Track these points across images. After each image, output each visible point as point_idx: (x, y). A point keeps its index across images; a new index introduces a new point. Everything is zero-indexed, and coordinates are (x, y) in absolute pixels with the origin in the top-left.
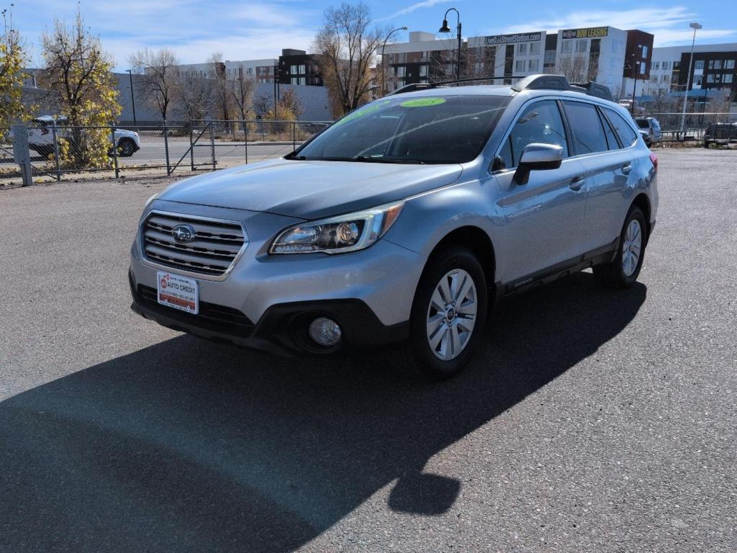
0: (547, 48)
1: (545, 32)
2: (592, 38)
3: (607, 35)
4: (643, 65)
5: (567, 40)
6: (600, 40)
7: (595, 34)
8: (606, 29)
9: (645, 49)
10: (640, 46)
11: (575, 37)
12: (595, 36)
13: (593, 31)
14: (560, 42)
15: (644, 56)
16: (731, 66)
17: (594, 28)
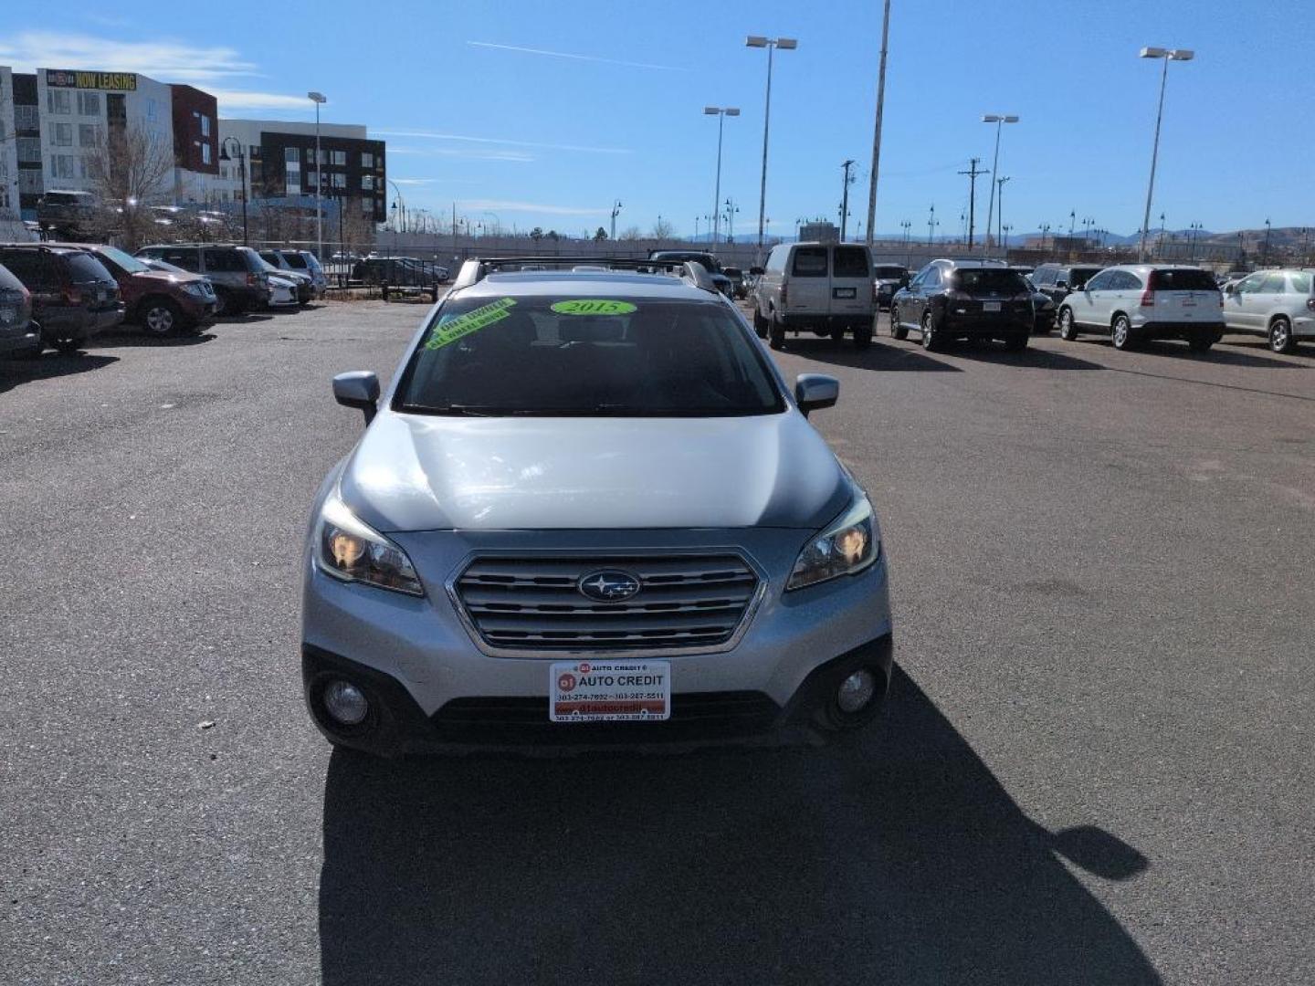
0: (17, 101)
1: (10, 68)
2: (108, 92)
3: (135, 89)
4: (206, 149)
5: (56, 88)
6: (123, 96)
7: (112, 84)
8: (133, 78)
9: (205, 120)
10: (196, 115)
11: (74, 85)
12: (112, 88)
13: (108, 78)
14: (43, 91)
15: (205, 133)
16: (341, 161)
17: (109, 74)
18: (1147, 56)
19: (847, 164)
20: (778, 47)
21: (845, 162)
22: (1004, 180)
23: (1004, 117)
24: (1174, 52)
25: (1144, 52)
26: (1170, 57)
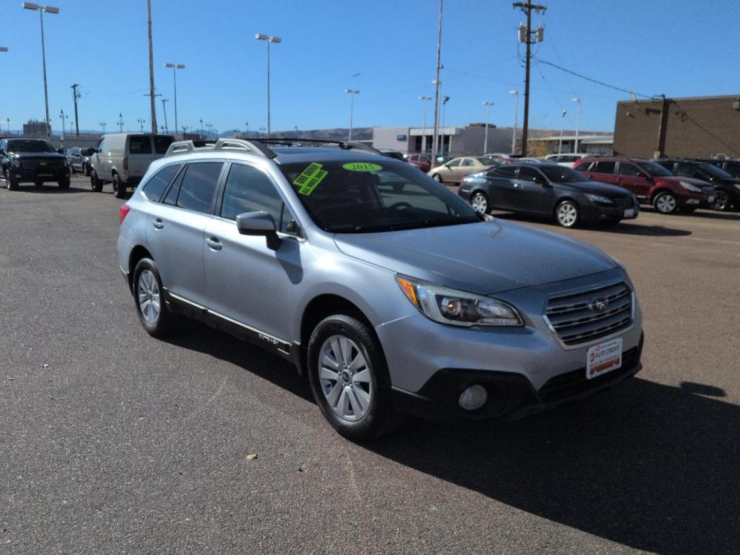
18: (260, 39)
19: (74, 87)
20: (46, 11)
21: (73, 85)
22: (165, 100)
23: (177, 65)
24: (272, 38)
25: (257, 36)
26: (270, 40)
